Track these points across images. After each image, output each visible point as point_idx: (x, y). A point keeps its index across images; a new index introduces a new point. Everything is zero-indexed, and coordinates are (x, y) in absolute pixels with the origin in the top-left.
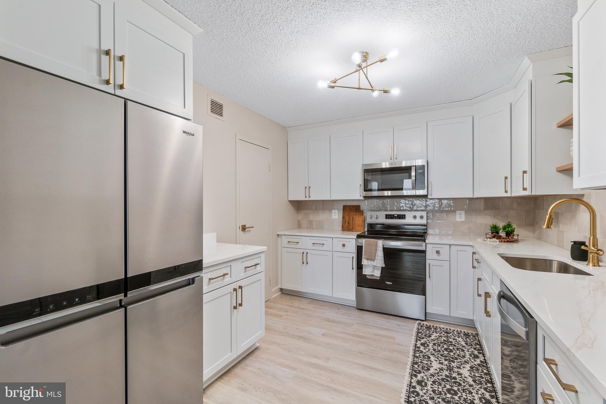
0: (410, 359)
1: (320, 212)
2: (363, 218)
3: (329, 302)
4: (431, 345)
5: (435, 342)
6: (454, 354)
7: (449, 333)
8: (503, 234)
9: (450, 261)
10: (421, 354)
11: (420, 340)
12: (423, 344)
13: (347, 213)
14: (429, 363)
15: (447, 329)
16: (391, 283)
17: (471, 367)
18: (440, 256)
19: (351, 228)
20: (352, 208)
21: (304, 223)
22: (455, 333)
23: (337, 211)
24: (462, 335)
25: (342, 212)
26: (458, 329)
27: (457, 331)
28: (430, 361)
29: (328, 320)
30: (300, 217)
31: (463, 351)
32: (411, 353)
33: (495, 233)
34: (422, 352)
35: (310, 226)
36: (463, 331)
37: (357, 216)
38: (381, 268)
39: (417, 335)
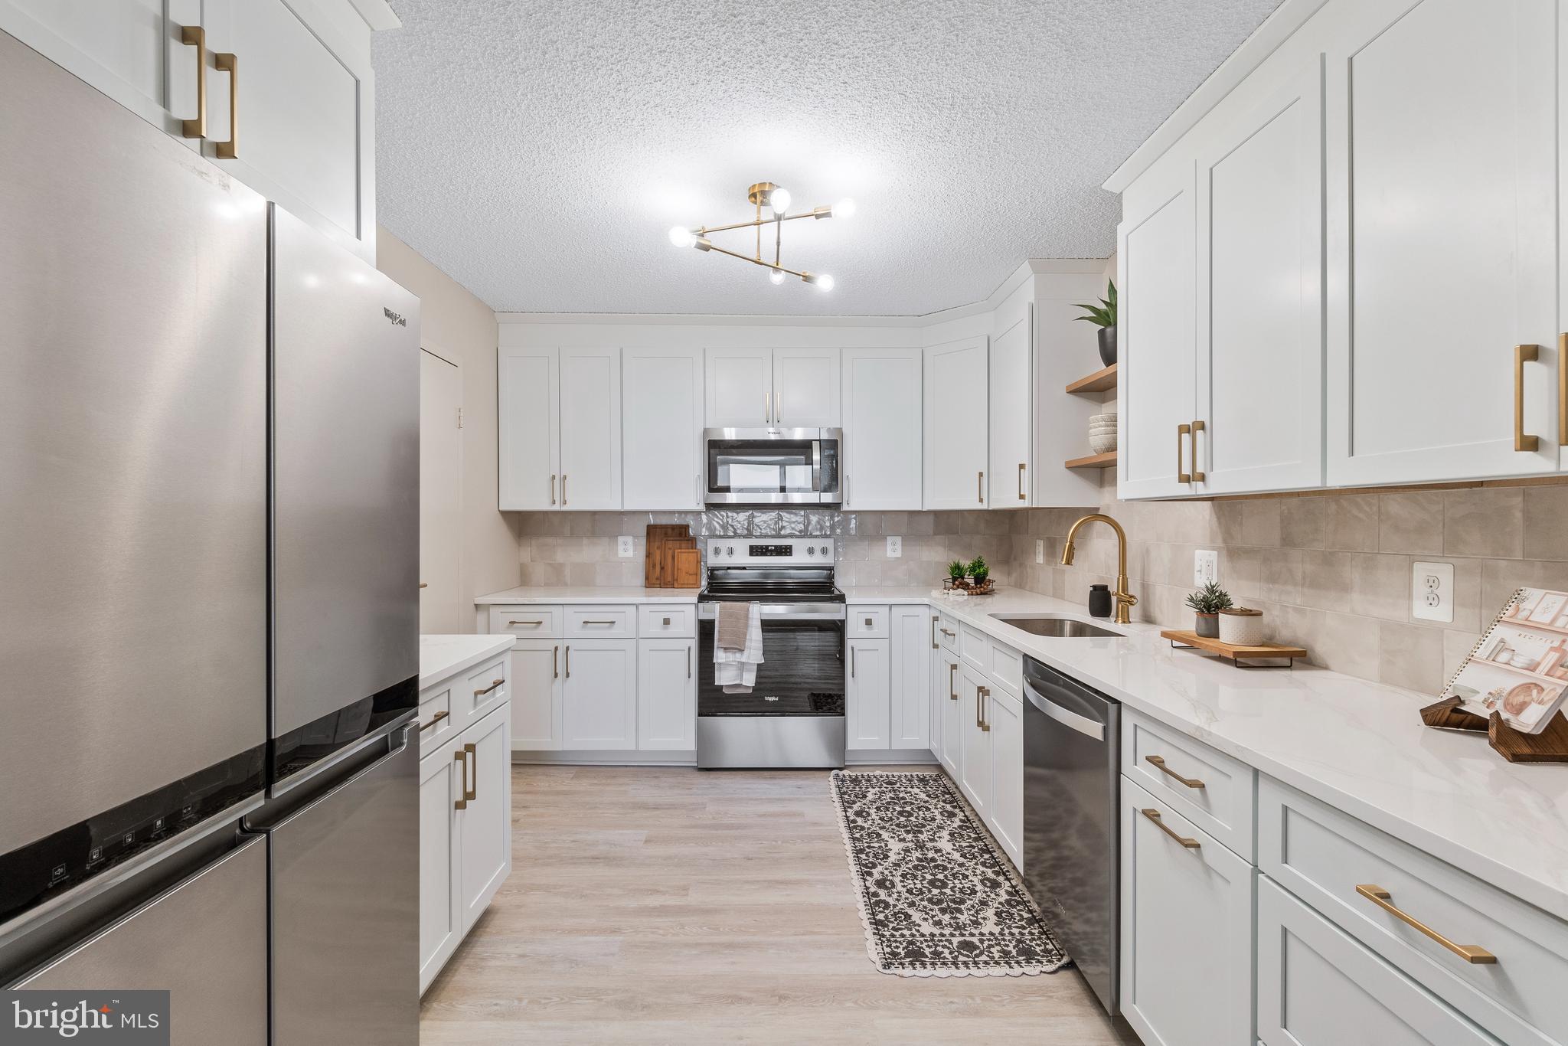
0: (849, 846)
1: (585, 541)
2: (697, 555)
3: (626, 766)
4: (873, 811)
5: (878, 804)
6: (916, 818)
7: (895, 783)
8: (970, 580)
9: (890, 638)
10: (862, 832)
11: (851, 808)
12: (858, 814)
13: (657, 544)
14: (883, 845)
15: (887, 776)
16: (777, 699)
17: (950, 834)
18: (872, 629)
19: (669, 579)
20: (670, 531)
21: (539, 571)
22: (904, 781)
23: (630, 539)
24: (916, 782)
25: (643, 541)
26: (907, 774)
27: (906, 776)
28: (883, 840)
29: (645, 807)
30: (526, 554)
31: (928, 809)
32: (846, 835)
33: (957, 577)
34: (863, 828)
35: (557, 579)
36: (914, 774)
37: (683, 550)
38: (756, 667)
39: (841, 797)
